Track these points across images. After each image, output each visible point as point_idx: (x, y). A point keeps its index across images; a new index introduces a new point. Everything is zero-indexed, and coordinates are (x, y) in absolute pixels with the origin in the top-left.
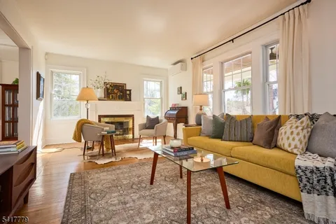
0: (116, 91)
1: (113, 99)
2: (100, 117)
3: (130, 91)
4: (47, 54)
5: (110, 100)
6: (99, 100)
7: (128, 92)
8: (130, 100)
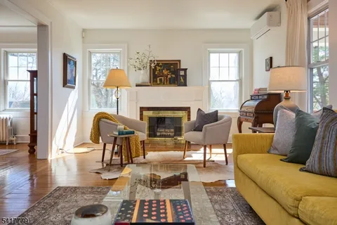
0: (165, 72)
1: (162, 83)
2: (142, 109)
3: (185, 70)
4: (84, 30)
5: (158, 85)
6: (136, 86)
7: (182, 73)
8: (185, 85)
